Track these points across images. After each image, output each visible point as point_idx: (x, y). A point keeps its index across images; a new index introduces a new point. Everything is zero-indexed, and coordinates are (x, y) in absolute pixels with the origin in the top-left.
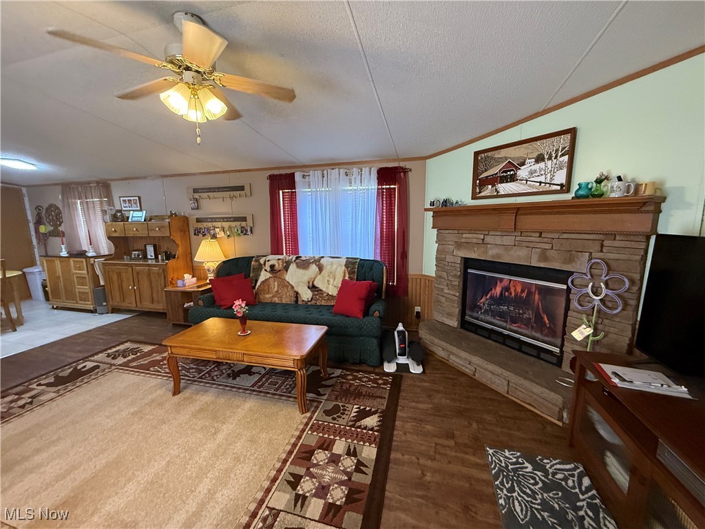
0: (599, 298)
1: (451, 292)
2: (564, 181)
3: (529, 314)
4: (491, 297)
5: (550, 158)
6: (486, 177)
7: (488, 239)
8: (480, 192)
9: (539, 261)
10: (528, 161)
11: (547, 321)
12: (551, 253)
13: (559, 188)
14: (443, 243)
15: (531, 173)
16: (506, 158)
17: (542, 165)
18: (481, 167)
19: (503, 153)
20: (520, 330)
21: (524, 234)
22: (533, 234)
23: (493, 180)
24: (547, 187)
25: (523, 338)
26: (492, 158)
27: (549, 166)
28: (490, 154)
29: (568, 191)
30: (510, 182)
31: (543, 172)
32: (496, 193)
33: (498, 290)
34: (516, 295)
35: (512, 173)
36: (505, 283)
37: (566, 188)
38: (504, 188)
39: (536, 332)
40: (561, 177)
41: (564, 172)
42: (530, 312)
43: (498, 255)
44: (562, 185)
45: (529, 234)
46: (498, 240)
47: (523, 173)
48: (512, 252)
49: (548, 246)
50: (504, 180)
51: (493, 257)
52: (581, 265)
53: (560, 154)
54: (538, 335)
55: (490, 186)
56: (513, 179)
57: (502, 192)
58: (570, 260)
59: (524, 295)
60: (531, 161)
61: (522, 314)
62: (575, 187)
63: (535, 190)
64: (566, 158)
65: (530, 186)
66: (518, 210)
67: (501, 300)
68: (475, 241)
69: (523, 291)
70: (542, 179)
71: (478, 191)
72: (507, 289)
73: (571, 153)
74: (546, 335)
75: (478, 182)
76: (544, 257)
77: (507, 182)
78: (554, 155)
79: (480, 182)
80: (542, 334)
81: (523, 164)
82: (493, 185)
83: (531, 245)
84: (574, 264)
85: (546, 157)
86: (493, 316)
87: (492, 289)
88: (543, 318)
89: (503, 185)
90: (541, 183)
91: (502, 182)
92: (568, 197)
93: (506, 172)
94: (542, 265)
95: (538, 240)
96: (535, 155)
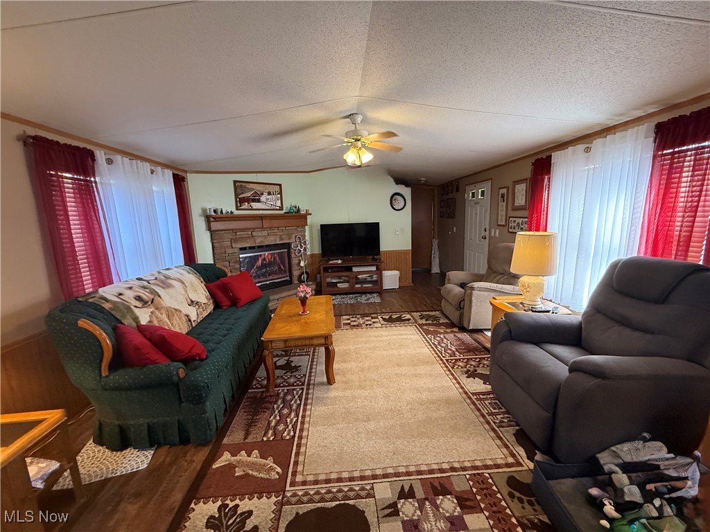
2: (280, 205)
4: (257, 267)
6: (243, 197)
7: (254, 234)
8: (240, 206)
9: (280, 241)
11: (283, 268)
12: (283, 236)
13: (279, 208)
15: (267, 199)
16: (254, 189)
17: (270, 196)
18: (239, 191)
19: (252, 186)
20: (273, 278)
22: (275, 229)
23: (248, 200)
24: (274, 207)
25: (276, 281)
26: (245, 187)
27: (274, 198)
28: (243, 184)
29: (282, 210)
30: (257, 202)
31: (271, 200)
32: (251, 208)
33: (260, 261)
34: (269, 261)
35: (258, 198)
36: (263, 257)
37: (281, 208)
38: (255, 205)
39: (280, 275)
40: (279, 203)
41: (280, 201)
42: (276, 267)
43: (262, 242)
46: (260, 234)
47: (263, 198)
48: (268, 239)
50: (254, 201)
53: (277, 193)
55: (246, 203)
56: (259, 201)
58: (290, 238)
59: (272, 260)
60: (265, 194)
61: (273, 269)
62: (284, 209)
63: (269, 208)
64: (279, 195)
66: (262, 217)
68: (247, 236)
69: (271, 258)
70: (272, 203)
72: (264, 259)
73: (281, 193)
74: (284, 274)
75: (238, 199)
76: (281, 239)
78: (275, 193)
79: (240, 201)
81: (262, 194)
82: (248, 203)
83: (275, 234)
85: (272, 193)
87: (256, 263)
88: (281, 267)
90: (271, 205)
92: (282, 212)
96: (267, 191)
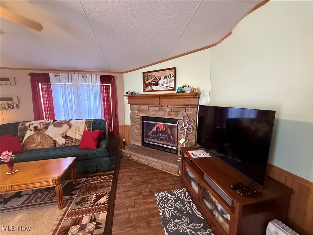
0: (186, 128)
1: (138, 131)
2: (173, 87)
3: (166, 137)
4: (153, 131)
5: (169, 78)
6: (148, 83)
7: (150, 108)
8: (146, 89)
9: (168, 116)
10: (162, 78)
11: (172, 138)
12: (172, 113)
13: (172, 89)
14: (133, 110)
15: (163, 82)
16: (154, 76)
17: (166, 80)
18: (146, 79)
19: (153, 74)
20: (164, 143)
21: (162, 106)
22: (165, 106)
23: (150, 85)
24: (169, 88)
25: (165, 146)
26: (149, 76)
27: (169, 81)
28: (148, 74)
29: (175, 90)
30: (157, 85)
31: (167, 83)
32: (152, 90)
33: (155, 128)
34: (161, 130)
35: (157, 82)
36: (157, 125)
38: (155, 88)
39: (169, 143)
40: (172, 85)
41: (173, 83)
42: (167, 136)
43: (154, 115)
44: (173, 88)
45: (164, 106)
46: (154, 109)
47: (160, 82)
48: (159, 113)
49: (170, 110)
50: (154, 84)
51: (152, 115)
52: (180, 117)
53: (172, 76)
54: (170, 144)
55: (149, 87)
56: (157, 84)
57: (154, 90)
58: (177, 115)
59: (164, 129)
61: (164, 137)
62: (177, 89)
63: (165, 89)
64: (173, 78)
65: (163, 87)
66: (160, 96)
67: (156, 132)
68: (145, 109)
69: (163, 128)
70: (167, 85)
71: (145, 88)
72: (158, 128)
73: (175, 76)
74: (172, 144)
75: (145, 85)
76: (169, 115)
77: (155, 85)
78: (170, 77)
79: (146, 85)
80: (171, 143)
81: (160, 79)
82: (151, 87)
83: (165, 110)
84: (178, 116)
85: (168, 77)
86: (154, 139)
87: (153, 128)
88: (171, 137)
89: (154, 86)
90: (166, 86)
91: (153, 85)
92: (175, 92)
93: (155, 81)
94: (169, 117)
95: (167, 108)
96: (164, 76)
